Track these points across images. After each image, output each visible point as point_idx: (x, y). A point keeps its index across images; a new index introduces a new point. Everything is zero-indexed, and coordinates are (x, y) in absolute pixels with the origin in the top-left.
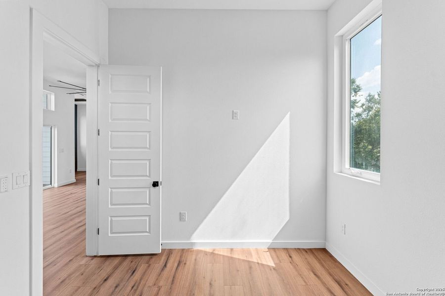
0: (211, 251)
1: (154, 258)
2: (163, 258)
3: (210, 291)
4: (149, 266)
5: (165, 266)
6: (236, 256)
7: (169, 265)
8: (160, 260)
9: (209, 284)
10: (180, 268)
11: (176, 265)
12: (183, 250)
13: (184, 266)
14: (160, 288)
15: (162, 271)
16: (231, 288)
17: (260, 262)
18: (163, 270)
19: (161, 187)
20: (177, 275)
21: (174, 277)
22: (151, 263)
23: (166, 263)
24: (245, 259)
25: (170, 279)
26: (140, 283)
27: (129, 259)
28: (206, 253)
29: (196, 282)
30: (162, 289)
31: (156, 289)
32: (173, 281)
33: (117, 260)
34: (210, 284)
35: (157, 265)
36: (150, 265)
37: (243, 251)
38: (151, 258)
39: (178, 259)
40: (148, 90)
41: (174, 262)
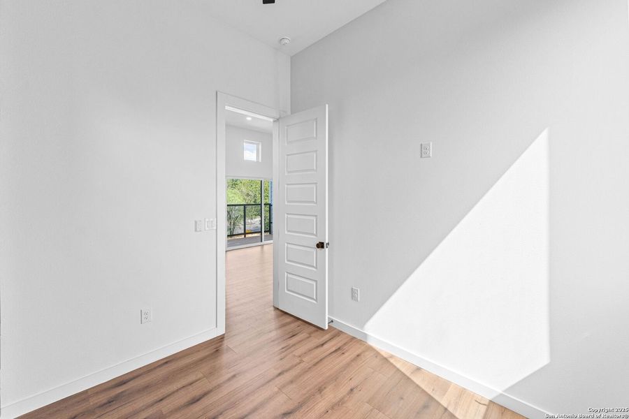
0: (385, 356)
1: (320, 332)
2: (327, 337)
3: (345, 396)
4: (308, 338)
5: (323, 345)
6: (417, 379)
7: (326, 346)
8: (322, 337)
9: (349, 389)
10: (335, 354)
11: (334, 349)
12: (353, 338)
13: (340, 356)
14: (301, 361)
15: (315, 348)
16: (371, 410)
17: (451, 409)
18: (317, 347)
19: (327, 249)
20: (325, 360)
21: (321, 360)
22: (312, 335)
23: (326, 342)
24: (429, 391)
25: (316, 361)
26: (290, 348)
27: (299, 322)
28: (377, 354)
29: (337, 378)
30: (302, 365)
31: (298, 361)
32: (317, 363)
33: (289, 319)
34: (352, 390)
35: (317, 340)
36: (310, 337)
37: (436, 379)
38: (317, 331)
39: (339, 345)
40: (315, 136)
41: (333, 346)
